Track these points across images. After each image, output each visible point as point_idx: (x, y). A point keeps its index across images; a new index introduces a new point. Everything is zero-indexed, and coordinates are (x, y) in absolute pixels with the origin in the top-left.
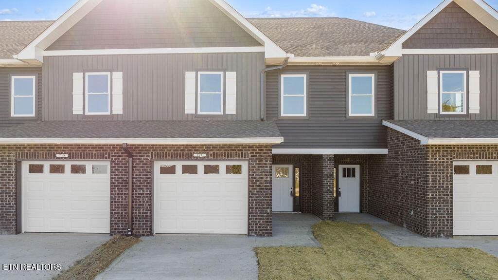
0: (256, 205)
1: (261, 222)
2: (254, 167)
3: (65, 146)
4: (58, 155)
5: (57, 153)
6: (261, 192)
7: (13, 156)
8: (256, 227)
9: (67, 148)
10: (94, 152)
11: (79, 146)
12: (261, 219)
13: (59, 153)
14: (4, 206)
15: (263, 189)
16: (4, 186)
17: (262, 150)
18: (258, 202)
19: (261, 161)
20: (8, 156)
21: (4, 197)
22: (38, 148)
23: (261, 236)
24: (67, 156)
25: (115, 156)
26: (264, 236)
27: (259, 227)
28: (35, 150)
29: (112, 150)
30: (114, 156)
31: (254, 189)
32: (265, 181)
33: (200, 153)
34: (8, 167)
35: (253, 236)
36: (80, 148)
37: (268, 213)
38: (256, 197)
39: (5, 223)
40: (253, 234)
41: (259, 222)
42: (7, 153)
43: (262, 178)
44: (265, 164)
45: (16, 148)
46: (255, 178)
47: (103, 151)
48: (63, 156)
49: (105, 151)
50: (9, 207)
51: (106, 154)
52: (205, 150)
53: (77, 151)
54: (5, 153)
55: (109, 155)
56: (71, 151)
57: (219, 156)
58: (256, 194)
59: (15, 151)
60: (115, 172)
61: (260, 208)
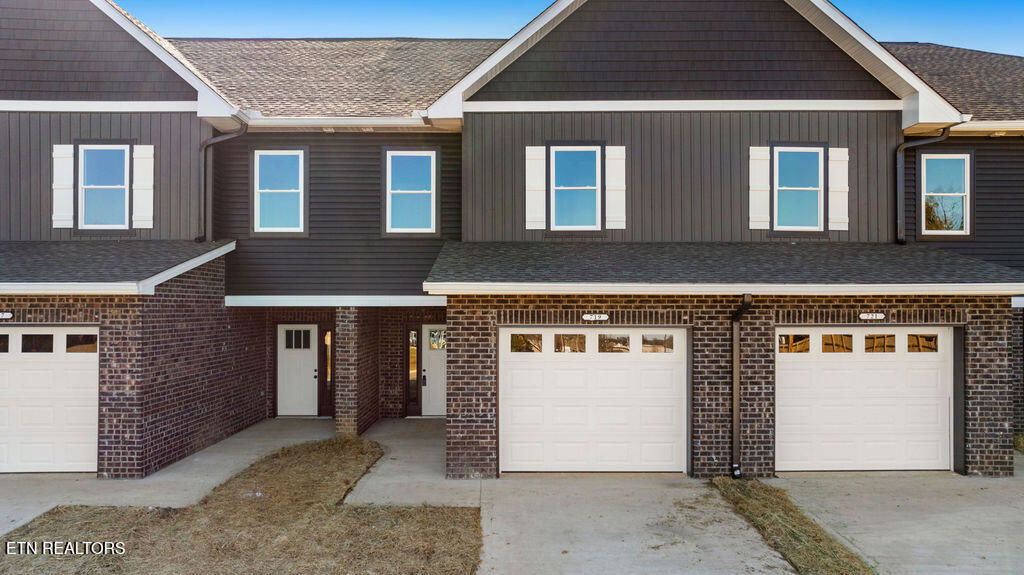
0: (981, 414)
1: (992, 448)
2: (978, 339)
3: (600, 298)
4: (586, 317)
5: (584, 313)
6: (991, 388)
7: (493, 318)
8: (982, 457)
9: (606, 302)
10: (660, 311)
11: (629, 299)
12: (990, 441)
13: (589, 313)
14: (474, 421)
15: (996, 382)
16: (473, 378)
17: (992, 306)
18: (985, 409)
19: (989, 328)
20: (481, 318)
21: (474, 401)
22: (545, 301)
23: (991, 474)
24: (605, 317)
25: (703, 318)
26: (997, 474)
27: (987, 457)
28: (539, 307)
29: (696, 307)
30: (701, 318)
31: (977, 382)
32: (999, 366)
33: (871, 312)
34: (482, 340)
35: (976, 474)
36: (633, 302)
37: (1005, 431)
38: (981, 399)
39: (474, 454)
40: (976, 471)
41: (987, 447)
42: (479, 313)
43: (992, 361)
44: (999, 334)
45: (499, 301)
46: (979, 361)
47: (678, 307)
48: (597, 319)
49: (682, 307)
50: (482, 422)
51: (685, 313)
52: (881, 307)
53: (626, 307)
54: (474, 313)
55: (691, 317)
56: (612, 307)
57: (910, 317)
58: (981, 393)
59: (496, 307)
60: (703, 351)
61: (988, 420)
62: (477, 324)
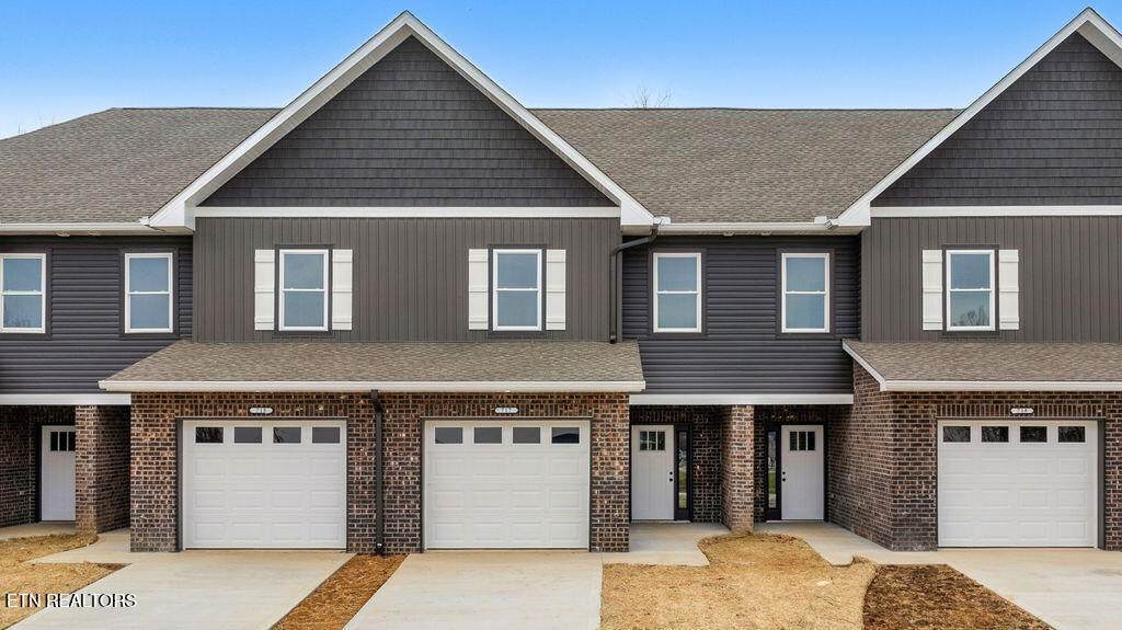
3: (1026, 394)
4: (1014, 411)
5: (1012, 407)
7: (934, 412)
9: (1031, 397)
10: (1078, 405)
11: (1050, 395)
13: (1017, 407)
14: (916, 501)
16: (916, 464)
20: (923, 412)
21: (917, 484)
22: (978, 397)
24: (1030, 411)
25: (1115, 411)
28: (973, 402)
29: (1108, 402)
30: (1112, 411)
34: (923, 431)
36: (1054, 397)
39: (918, 530)
42: (922, 407)
45: (938, 397)
47: (1092, 402)
48: (1023, 412)
49: (1097, 402)
50: (925, 501)
51: (1099, 407)
53: (1047, 402)
54: (916, 407)
55: (1104, 409)
56: (1036, 402)
59: (936, 402)
60: (1114, 440)
62: (919, 416)
